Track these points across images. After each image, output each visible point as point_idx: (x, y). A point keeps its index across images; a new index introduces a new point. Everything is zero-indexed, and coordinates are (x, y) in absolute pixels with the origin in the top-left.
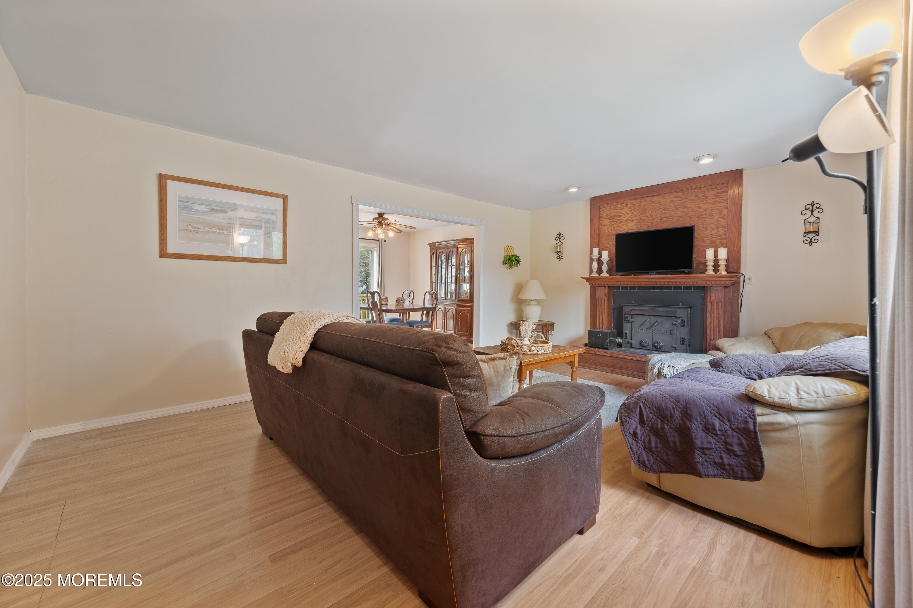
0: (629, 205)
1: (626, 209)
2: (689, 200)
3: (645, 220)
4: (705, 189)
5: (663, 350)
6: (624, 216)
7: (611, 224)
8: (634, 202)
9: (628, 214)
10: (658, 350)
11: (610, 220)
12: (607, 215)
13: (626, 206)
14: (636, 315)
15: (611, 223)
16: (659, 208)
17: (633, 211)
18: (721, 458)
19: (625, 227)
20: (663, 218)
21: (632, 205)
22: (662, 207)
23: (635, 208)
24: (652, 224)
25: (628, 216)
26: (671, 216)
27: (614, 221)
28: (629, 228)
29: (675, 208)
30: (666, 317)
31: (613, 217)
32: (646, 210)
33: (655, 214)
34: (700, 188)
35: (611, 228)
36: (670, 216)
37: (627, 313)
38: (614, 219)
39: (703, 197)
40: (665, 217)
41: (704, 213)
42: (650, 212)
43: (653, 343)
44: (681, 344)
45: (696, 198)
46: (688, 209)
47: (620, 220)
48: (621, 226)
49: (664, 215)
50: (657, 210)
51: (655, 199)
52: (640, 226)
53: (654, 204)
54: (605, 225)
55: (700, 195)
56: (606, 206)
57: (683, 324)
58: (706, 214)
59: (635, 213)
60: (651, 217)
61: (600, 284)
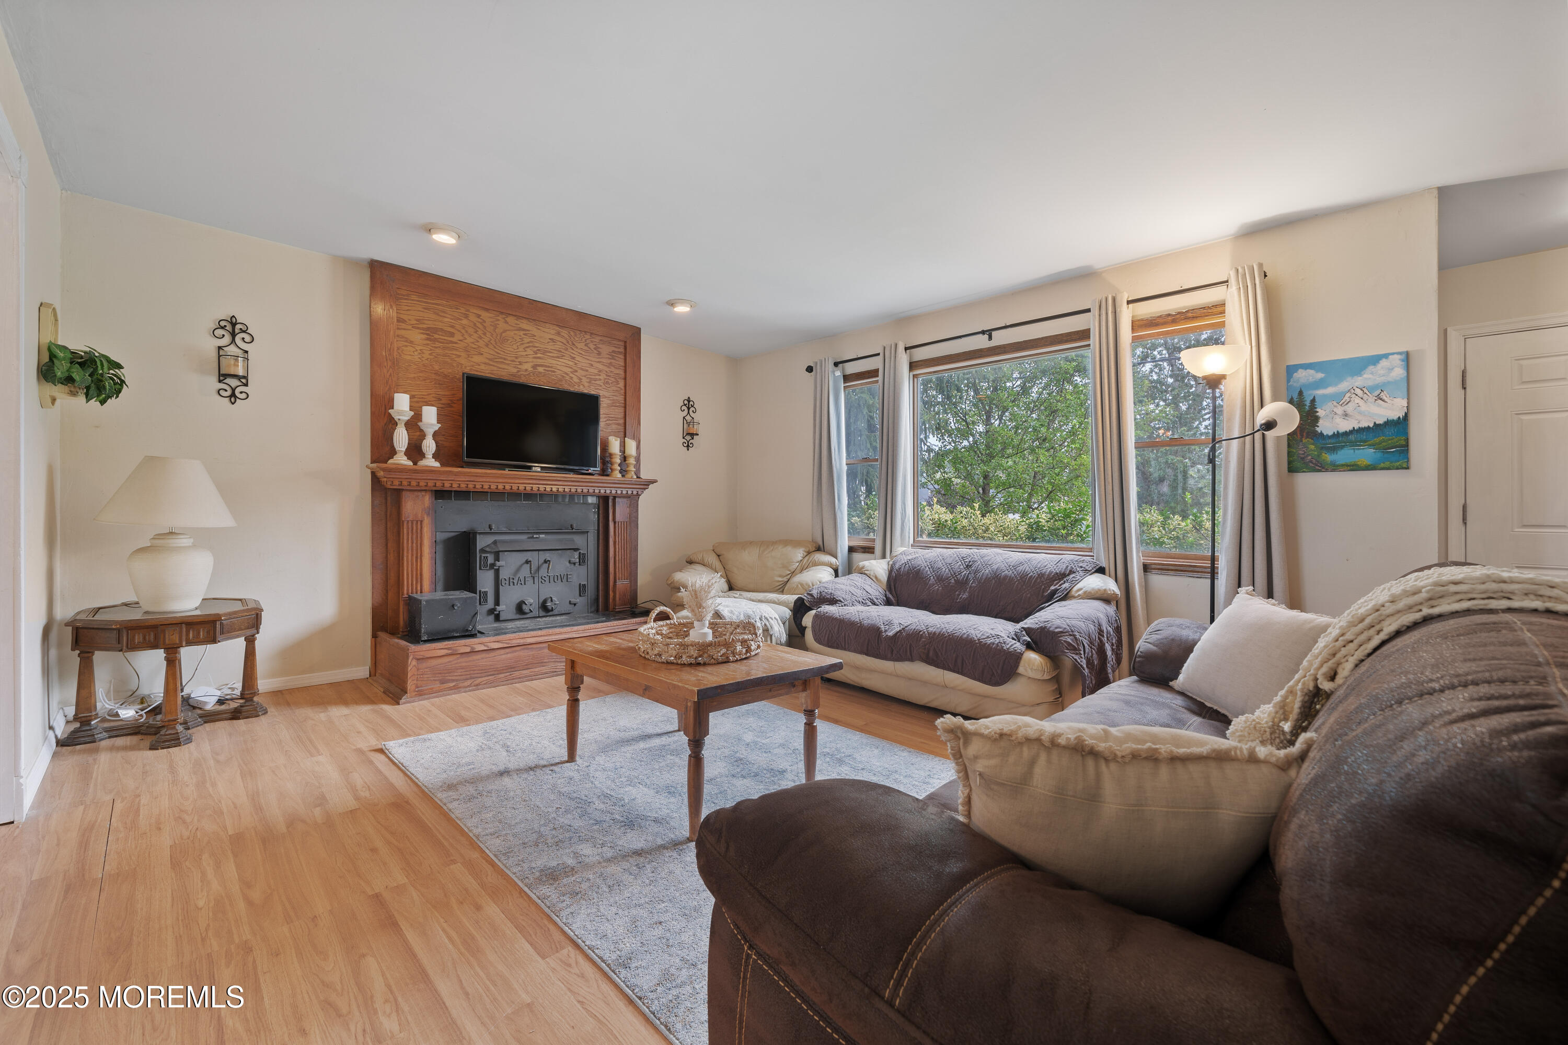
0: (473, 318)
1: (465, 322)
2: (577, 348)
3: (505, 359)
4: (597, 339)
5: (557, 613)
6: (461, 338)
7: (428, 344)
8: (485, 314)
9: (470, 335)
11: (427, 334)
12: (417, 320)
13: (466, 317)
14: (506, 553)
15: (429, 342)
16: (531, 345)
17: (480, 332)
19: (463, 361)
20: (539, 366)
21: (480, 320)
22: (537, 345)
23: (485, 327)
24: (518, 371)
25: (469, 340)
26: (551, 367)
27: (435, 340)
28: (473, 366)
29: (555, 355)
30: (560, 552)
31: (436, 330)
32: (508, 340)
33: (524, 353)
34: (592, 334)
35: (430, 354)
36: (549, 367)
37: (488, 549)
38: (436, 336)
39: (595, 351)
40: (542, 366)
41: (597, 377)
42: (515, 346)
43: (541, 601)
44: (580, 596)
45: (586, 348)
46: (576, 364)
47: (452, 342)
48: (454, 356)
49: (539, 360)
50: (527, 347)
51: (524, 325)
52: (495, 369)
53: (522, 333)
54: (411, 342)
55: (592, 346)
56: (414, 297)
57: (582, 559)
58: (600, 380)
59: (486, 340)
60: (516, 358)
61: (414, 483)
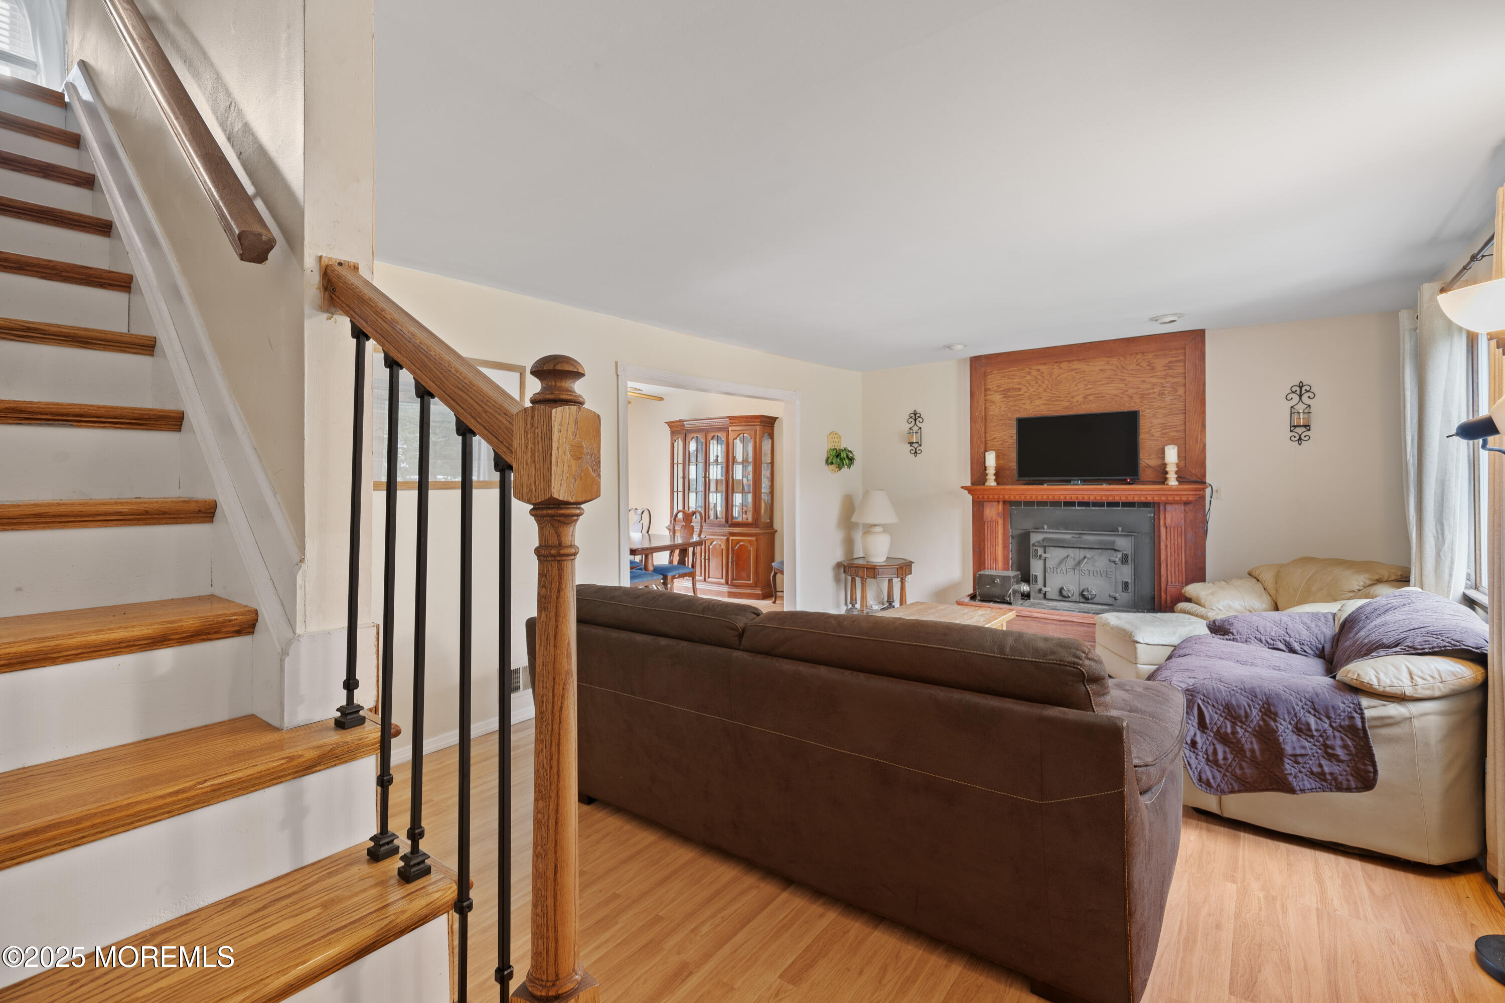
0: (1034, 373)
1: (1029, 377)
2: (1127, 370)
3: (1060, 397)
4: (1150, 356)
5: (1096, 602)
6: (1026, 390)
7: (1004, 401)
8: (1042, 368)
9: (1032, 387)
10: (1089, 601)
11: (1004, 394)
12: (997, 386)
13: (1029, 373)
14: (1051, 548)
15: (1005, 399)
16: (1081, 380)
17: (1040, 382)
18: (1320, 766)
19: (1027, 406)
20: (1089, 395)
21: (1039, 373)
22: (1087, 378)
23: (1043, 377)
24: (1071, 404)
25: (1032, 390)
26: (1101, 394)
27: (1009, 397)
28: (1034, 408)
29: (1105, 382)
30: (1100, 551)
31: (1009, 390)
32: (1062, 382)
33: (1076, 388)
34: (1143, 353)
35: (1005, 407)
36: (1098, 394)
37: (1037, 544)
38: (1009, 394)
39: (1148, 368)
40: (1092, 394)
41: (1151, 391)
42: (1068, 385)
43: (1081, 590)
44: (1123, 591)
45: (1138, 367)
46: (1126, 384)
47: (1020, 395)
48: (1021, 405)
49: (1088, 391)
50: (1079, 382)
51: (1076, 365)
52: (1052, 406)
53: (1073, 373)
54: (994, 402)
55: (1144, 364)
56: (995, 372)
57: (1125, 560)
58: (1154, 393)
59: (1044, 386)
60: (1069, 394)
61: (991, 497)
